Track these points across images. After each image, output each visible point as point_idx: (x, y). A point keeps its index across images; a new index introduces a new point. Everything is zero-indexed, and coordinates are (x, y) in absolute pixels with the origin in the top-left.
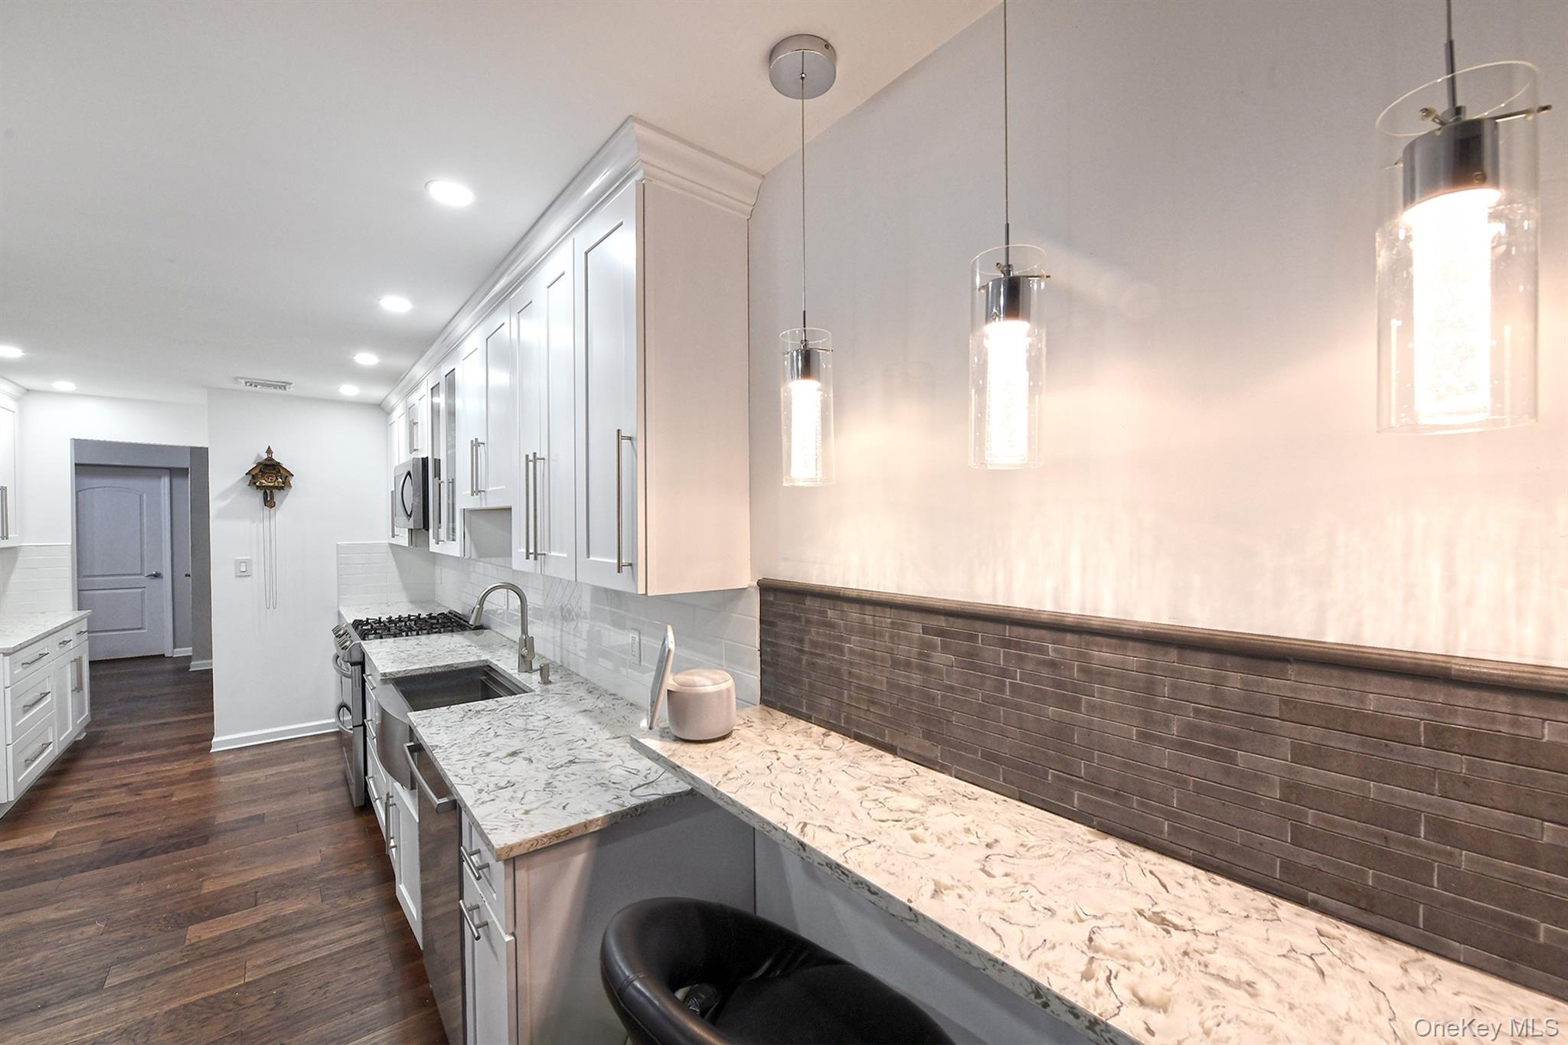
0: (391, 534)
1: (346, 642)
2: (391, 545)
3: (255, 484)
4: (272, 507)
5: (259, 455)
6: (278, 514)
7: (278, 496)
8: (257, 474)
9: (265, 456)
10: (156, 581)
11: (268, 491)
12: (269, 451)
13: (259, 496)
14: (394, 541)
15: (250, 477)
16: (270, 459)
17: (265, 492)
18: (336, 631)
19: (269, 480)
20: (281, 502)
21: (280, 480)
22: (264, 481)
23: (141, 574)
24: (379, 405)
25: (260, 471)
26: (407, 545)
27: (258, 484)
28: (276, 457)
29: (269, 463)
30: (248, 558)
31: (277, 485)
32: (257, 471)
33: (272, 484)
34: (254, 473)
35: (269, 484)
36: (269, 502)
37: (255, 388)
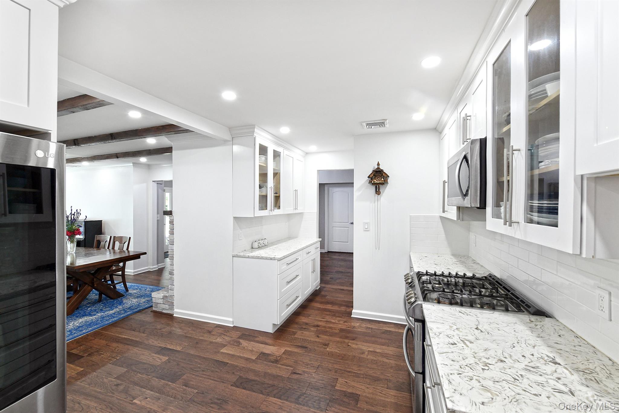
0: (442, 210)
1: (411, 298)
2: (441, 217)
3: (371, 182)
4: (379, 195)
5: (374, 167)
6: (382, 198)
7: (382, 188)
8: (372, 177)
9: (376, 167)
10: (352, 225)
11: (377, 186)
12: (378, 164)
13: (373, 188)
14: (444, 215)
15: (370, 179)
16: (378, 168)
17: (376, 186)
18: (406, 277)
19: (378, 180)
20: (383, 192)
21: (383, 179)
22: (375, 181)
23: (348, 222)
24: (436, 128)
25: (374, 175)
26: (456, 220)
27: (372, 182)
28: (381, 167)
29: (377, 170)
30: (368, 221)
31: (381, 182)
32: (372, 175)
33: (379, 182)
34: (371, 176)
35: (378, 182)
36: (378, 192)
37: (371, 129)
